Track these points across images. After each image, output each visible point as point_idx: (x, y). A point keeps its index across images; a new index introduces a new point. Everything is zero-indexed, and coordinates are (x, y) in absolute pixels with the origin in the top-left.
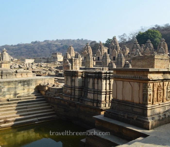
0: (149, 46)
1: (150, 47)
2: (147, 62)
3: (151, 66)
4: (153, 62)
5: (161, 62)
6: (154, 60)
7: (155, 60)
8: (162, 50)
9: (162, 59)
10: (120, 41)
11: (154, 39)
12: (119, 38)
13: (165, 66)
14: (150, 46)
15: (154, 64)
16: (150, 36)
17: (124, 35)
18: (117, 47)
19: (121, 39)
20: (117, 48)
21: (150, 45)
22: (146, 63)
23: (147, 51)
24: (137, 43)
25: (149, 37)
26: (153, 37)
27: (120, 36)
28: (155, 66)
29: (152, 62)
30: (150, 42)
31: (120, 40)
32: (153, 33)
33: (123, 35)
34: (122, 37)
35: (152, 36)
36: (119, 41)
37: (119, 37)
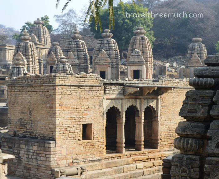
0: (107, 45)
1: (109, 49)
2: (41, 93)
3: (48, 105)
4: (52, 93)
5: (78, 94)
6: (55, 89)
7: (58, 88)
8: (138, 57)
9: (79, 87)
10: (60, 28)
11: (133, 26)
12: (58, 20)
13: (90, 103)
14: (110, 45)
15: (54, 99)
16: (124, 19)
17: (71, 14)
18: (28, 47)
19: (63, 24)
20: (28, 50)
21: (108, 43)
22: (39, 98)
23: (102, 59)
24: (77, 38)
25: (120, 22)
26: (130, 21)
27: (59, 17)
28: (57, 105)
29: (50, 95)
30: (109, 36)
31: (60, 26)
32: (131, 11)
33: (68, 14)
34: (64, 18)
35: (127, 19)
36: (57, 29)
37: (56, 18)
